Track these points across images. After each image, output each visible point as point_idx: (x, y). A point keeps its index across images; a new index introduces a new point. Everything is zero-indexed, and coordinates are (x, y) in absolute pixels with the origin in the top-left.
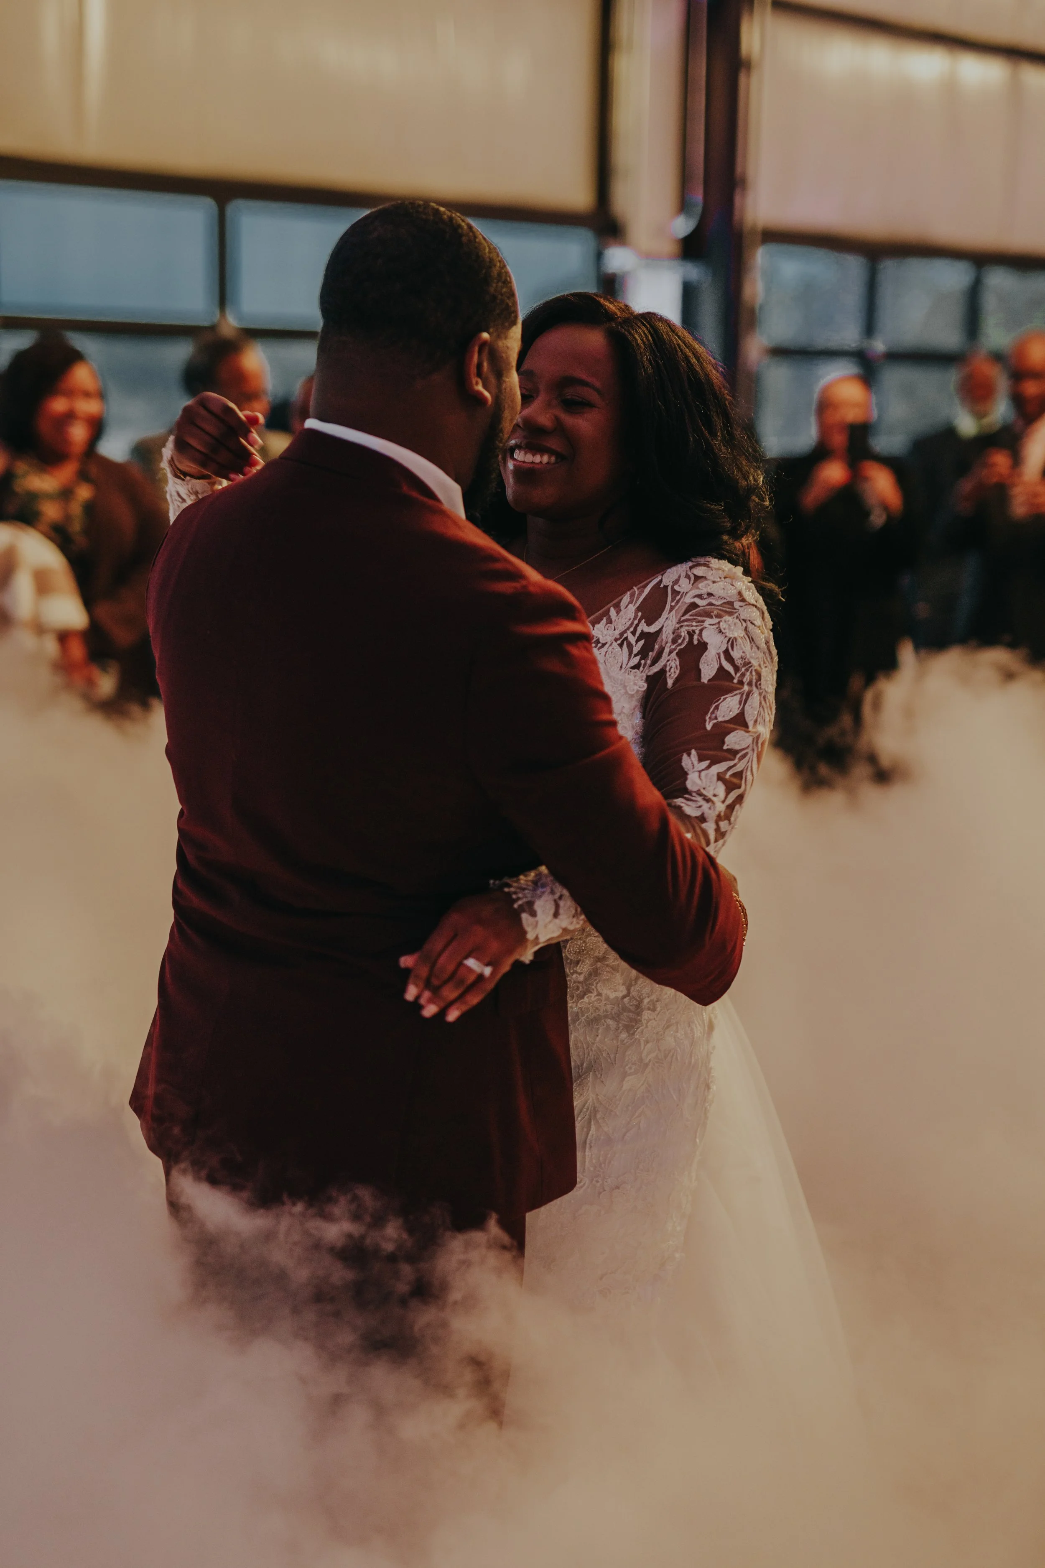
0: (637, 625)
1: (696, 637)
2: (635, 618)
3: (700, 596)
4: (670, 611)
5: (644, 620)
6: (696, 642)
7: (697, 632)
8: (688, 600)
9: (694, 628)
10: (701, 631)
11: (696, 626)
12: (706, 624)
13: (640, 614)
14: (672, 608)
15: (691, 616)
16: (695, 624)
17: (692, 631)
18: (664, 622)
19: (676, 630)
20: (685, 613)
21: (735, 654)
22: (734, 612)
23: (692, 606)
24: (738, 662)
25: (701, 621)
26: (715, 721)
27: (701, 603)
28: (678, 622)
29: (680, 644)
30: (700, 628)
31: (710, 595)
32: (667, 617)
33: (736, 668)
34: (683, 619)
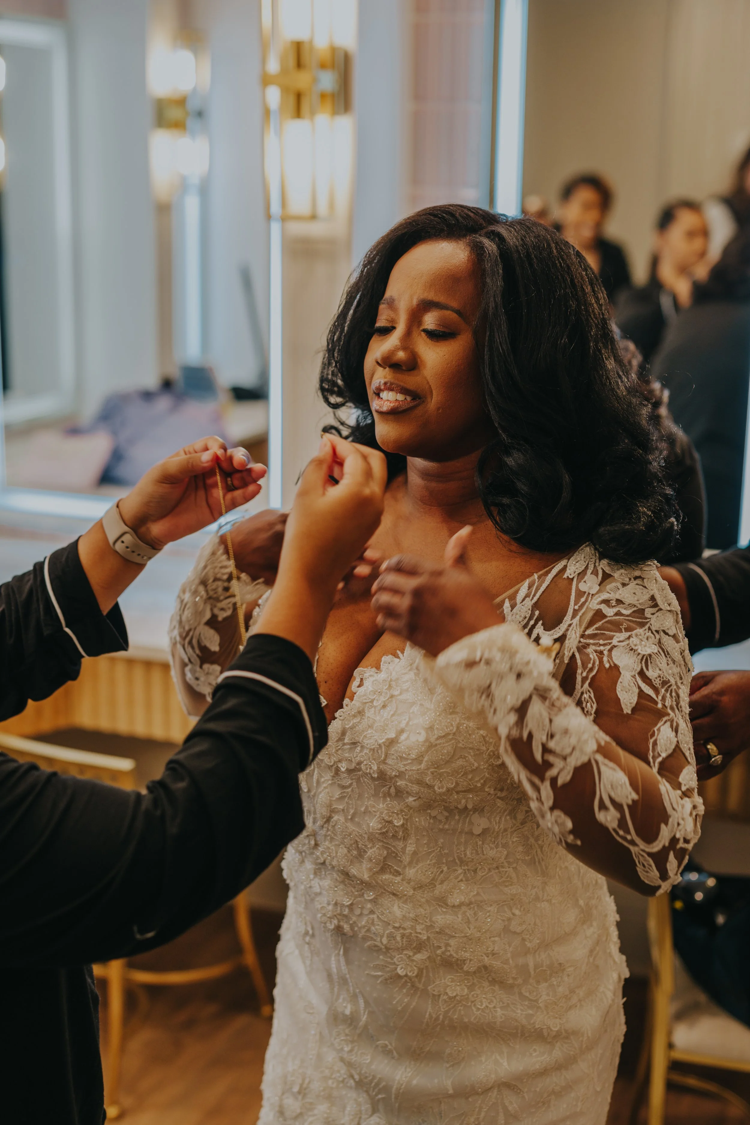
0: (534, 627)
1: (605, 659)
2: (530, 619)
3: (606, 602)
4: (574, 617)
5: (541, 622)
6: (607, 666)
7: (606, 653)
8: (594, 604)
9: (602, 648)
10: (610, 651)
11: (604, 645)
12: (615, 642)
13: (537, 613)
14: (575, 612)
15: (598, 628)
16: (601, 642)
17: (601, 653)
18: (567, 630)
19: (582, 648)
20: (587, 628)
21: (651, 674)
22: (647, 622)
23: (599, 615)
24: (657, 683)
25: (611, 638)
26: (660, 759)
27: (609, 612)
28: (583, 636)
29: (591, 670)
30: (609, 647)
31: (619, 602)
32: (570, 625)
33: (657, 691)
34: (589, 632)
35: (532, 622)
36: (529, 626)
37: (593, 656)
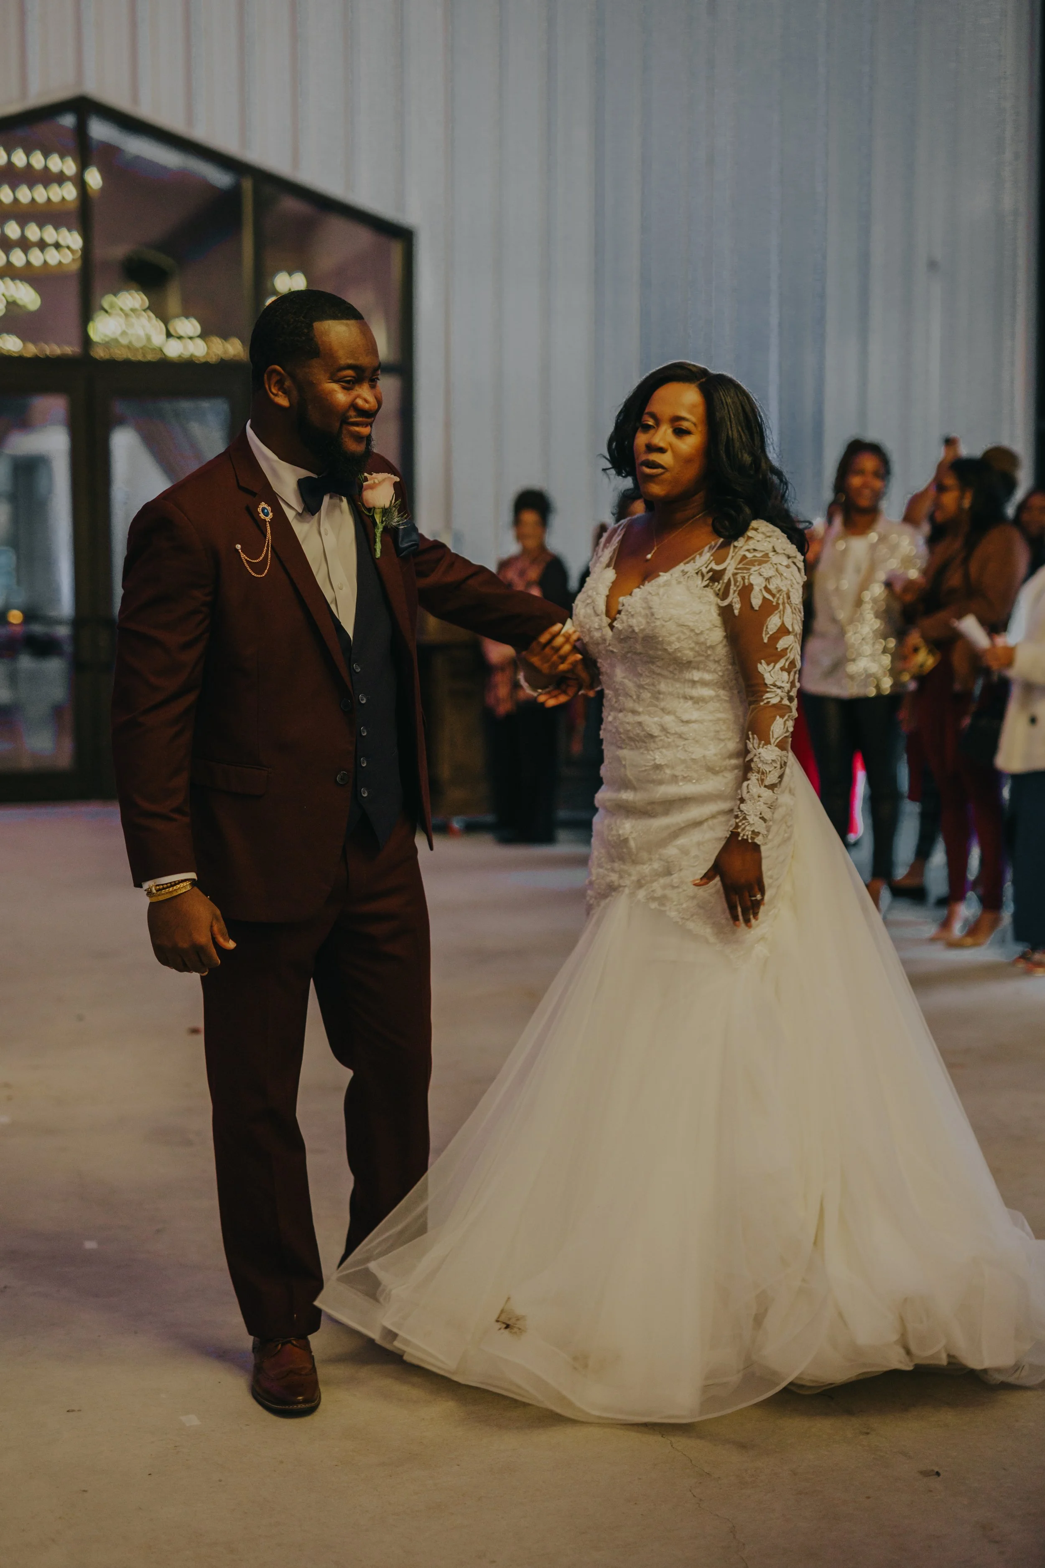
0: (709, 564)
1: (747, 580)
2: (709, 560)
3: (748, 550)
4: (731, 559)
5: (714, 562)
6: (747, 583)
7: (747, 577)
8: (742, 552)
9: (745, 575)
10: (749, 576)
11: (746, 573)
12: (752, 571)
13: (712, 559)
14: (733, 557)
15: (743, 565)
16: (745, 571)
17: (744, 577)
18: (727, 566)
19: (735, 574)
20: (740, 562)
21: (771, 587)
22: (769, 560)
23: (744, 557)
24: (774, 591)
25: (749, 569)
26: (768, 636)
27: (749, 555)
28: (736, 569)
29: (738, 586)
30: (748, 574)
31: (755, 550)
32: (729, 563)
33: (773, 596)
34: (739, 566)
35: (709, 562)
36: (707, 564)
37: (739, 579)
